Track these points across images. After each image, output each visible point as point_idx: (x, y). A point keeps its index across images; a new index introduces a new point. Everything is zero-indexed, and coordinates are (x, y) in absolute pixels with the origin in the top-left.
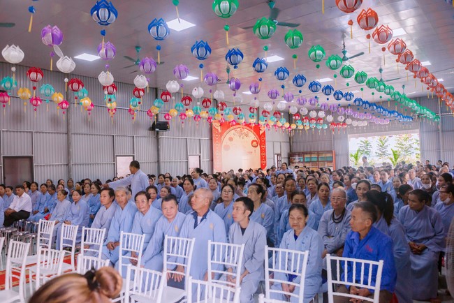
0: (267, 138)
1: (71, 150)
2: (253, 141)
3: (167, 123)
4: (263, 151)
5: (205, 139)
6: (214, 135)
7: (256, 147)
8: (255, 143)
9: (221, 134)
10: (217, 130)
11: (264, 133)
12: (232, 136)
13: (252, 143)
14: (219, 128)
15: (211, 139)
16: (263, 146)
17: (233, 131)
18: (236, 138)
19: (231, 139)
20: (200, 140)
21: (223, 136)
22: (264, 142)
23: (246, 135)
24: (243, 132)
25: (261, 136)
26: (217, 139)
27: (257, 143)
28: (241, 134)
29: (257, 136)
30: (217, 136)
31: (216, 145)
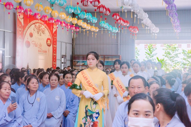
0: (58, 38)
2: (48, 39)
4: (54, 51)
5: (9, 31)
6: (18, 29)
7: (49, 46)
9: (24, 27)
10: (21, 23)
11: (56, 32)
12: (32, 32)
13: (47, 41)
15: (15, 33)
16: (55, 46)
17: (33, 26)
18: (35, 34)
19: (31, 35)
20: (4, 32)
21: (25, 31)
22: (56, 41)
23: (43, 32)
24: (41, 28)
25: (54, 35)
26: (20, 33)
27: (51, 42)
28: (39, 30)
29: (51, 35)
30: (20, 29)
31: (19, 40)
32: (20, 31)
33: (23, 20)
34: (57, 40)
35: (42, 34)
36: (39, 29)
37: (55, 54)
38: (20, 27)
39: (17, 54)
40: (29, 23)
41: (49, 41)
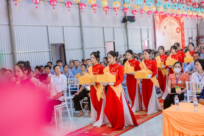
1: (84, 38)
2: (177, 28)
3: (134, 17)
4: (183, 35)
5: (151, 27)
6: (156, 25)
7: (178, 32)
8: (178, 30)
9: (160, 23)
10: (157, 21)
11: (183, 23)
12: (166, 25)
13: (177, 30)
14: (158, 20)
15: (154, 28)
16: (183, 32)
17: (166, 21)
18: (168, 27)
19: (165, 28)
20: (148, 28)
21: (161, 25)
22: (183, 29)
23: (173, 24)
24: (172, 22)
25: (182, 24)
26: (158, 27)
27: (179, 30)
29: (179, 25)
30: (158, 25)
31: (157, 32)
32: (158, 26)
33: (159, 19)
34: (184, 27)
35: (173, 25)
36: (170, 23)
37: (183, 38)
38: (157, 24)
39: (157, 41)
40: (163, 20)
41: (178, 29)
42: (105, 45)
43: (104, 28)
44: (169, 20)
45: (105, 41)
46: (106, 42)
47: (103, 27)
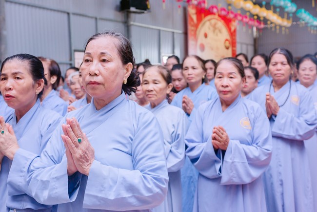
0: (238, 39)
2: (227, 40)
5: (179, 31)
6: (190, 28)
7: (227, 48)
8: (227, 44)
9: (197, 26)
10: (192, 20)
11: (235, 31)
13: (225, 43)
14: (194, 17)
15: (186, 33)
16: (234, 49)
17: (208, 23)
18: (210, 35)
19: (206, 36)
20: (173, 33)
21: (198, 30)
22: (235, 43)
23: (220, 31)
24: (217, 26)
25: (233, 34)
26: (193, 33)
27: (230, 44)
28: (215, 27)
29: (230, 34)
32: (192, 30)
38: (192, 26)
41: (227, 42)
42: (71, 59)
43: (71, 16)
44: (213, 21)
45: (73, 48)
46: (76, 51)
47: (68, 14)
